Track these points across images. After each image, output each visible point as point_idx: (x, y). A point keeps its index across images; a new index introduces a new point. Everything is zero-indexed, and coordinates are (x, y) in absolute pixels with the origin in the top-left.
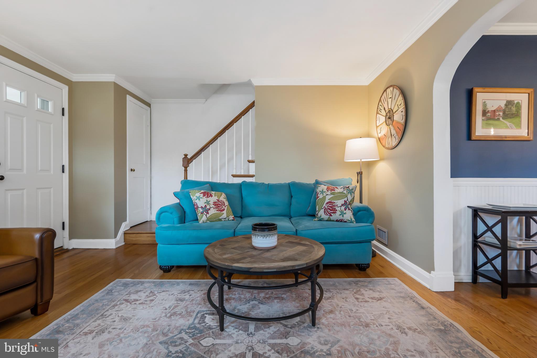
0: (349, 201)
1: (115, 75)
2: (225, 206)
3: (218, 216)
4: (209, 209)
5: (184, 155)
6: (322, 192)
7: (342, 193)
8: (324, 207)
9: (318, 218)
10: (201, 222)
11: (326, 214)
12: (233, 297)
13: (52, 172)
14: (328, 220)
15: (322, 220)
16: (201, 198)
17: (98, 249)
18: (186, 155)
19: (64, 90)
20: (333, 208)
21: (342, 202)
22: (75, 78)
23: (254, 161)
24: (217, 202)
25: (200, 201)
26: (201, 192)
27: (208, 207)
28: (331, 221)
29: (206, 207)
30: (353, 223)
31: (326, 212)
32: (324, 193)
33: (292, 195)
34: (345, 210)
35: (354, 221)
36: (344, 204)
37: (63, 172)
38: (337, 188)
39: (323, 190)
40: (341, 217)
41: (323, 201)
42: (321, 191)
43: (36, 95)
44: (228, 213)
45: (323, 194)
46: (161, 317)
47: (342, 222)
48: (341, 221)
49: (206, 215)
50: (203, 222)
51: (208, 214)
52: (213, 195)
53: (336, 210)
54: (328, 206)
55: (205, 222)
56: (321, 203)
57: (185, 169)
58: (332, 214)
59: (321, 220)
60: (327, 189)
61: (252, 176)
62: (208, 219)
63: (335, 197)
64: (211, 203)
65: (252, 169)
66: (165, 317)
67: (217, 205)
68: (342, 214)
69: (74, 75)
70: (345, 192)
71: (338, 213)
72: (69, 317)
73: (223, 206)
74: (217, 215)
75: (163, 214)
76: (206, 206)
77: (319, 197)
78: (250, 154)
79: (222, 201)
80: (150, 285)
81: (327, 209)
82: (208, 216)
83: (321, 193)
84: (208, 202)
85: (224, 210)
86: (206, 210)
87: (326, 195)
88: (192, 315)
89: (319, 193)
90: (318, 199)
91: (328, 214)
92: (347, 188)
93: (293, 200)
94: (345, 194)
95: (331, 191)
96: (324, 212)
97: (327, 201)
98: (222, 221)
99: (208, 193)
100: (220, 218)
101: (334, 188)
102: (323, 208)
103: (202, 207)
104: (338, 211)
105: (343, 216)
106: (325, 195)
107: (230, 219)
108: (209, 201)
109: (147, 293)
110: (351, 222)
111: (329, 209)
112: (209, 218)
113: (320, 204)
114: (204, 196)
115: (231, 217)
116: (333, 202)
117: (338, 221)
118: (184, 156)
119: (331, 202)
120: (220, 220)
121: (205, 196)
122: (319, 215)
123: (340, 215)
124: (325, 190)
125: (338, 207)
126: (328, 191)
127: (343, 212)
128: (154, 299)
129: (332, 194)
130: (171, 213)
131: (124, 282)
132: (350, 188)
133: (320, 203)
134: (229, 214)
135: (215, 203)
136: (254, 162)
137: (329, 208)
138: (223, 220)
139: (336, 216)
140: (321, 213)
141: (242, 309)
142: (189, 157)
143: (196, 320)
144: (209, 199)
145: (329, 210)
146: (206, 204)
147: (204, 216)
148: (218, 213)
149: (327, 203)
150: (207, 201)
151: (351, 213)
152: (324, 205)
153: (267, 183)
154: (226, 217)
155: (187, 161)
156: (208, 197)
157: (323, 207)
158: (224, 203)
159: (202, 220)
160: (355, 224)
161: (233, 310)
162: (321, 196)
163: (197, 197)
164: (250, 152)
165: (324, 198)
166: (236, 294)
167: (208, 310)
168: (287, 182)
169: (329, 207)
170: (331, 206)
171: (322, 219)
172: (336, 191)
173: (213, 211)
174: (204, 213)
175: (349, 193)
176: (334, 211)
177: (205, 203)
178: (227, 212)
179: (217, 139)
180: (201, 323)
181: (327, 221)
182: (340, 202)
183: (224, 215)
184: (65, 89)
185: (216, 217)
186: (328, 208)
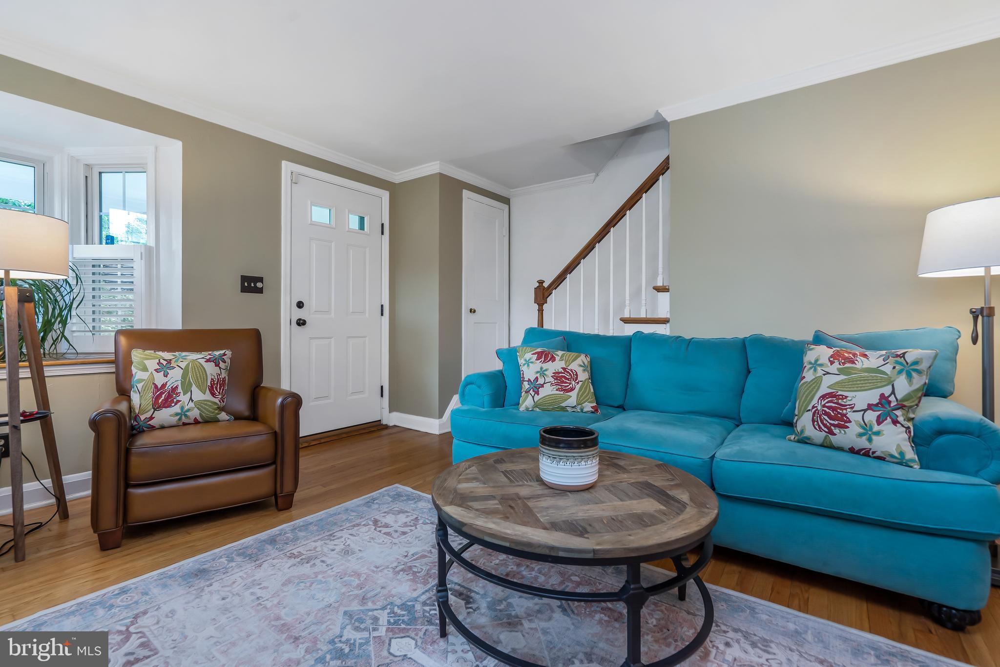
0: (899, 397)
1: (438, 162)
2: (578, 383)
3: (558, 401)
4: (542, 386)
5: (537, 282)
6: (815, 365)
7: (877, 370)
8: (813, 407)
9: (796, 435)
10: (522, 408)
11: (817, 427)
12: (524, 573)
13: (367, 315)
14: (825, 444)
15: (808, 442)
16: (532, 362)
17: (420, 431)
18: (541, 282)
19: (383, 198)
20: (839, 413)
21: (873, 396)
22: (398, 177)
23: (667, 287)
24: (562, 373)
25: (529, 369)
26: (534, 352)
27: (541, 381)
28: (832, 447)
29: (537, 381)
30: (911, 467)
31: (817, 421)
32: (819, 369)
33: (750, 367)
34: (879, 422)
35: (913, 460)
36: (876, 405)
37: (382, 314)
38: (865, 356)
39: (817, 360)
40: (863, 443)
41: (812, 390)
42: (813, 362)
43: (347, 210)
44: (581, 396)
45: (815, 370)
46: (387, 567)
47: (869, 456)
48: (867, 453)
49: (533, 397)
50: (527, 409)
51: (538, 394)
52: (557, 358)
53: (847, 418)
54: (824, 406)
55: (530, 409)
56: (807, 397)
57: (540, 307)
58: (836, 431)
59: (805, 441)
60: (832, 356)
61: (665, 321)
62: (536, 405)
63: (849, 381)
64: (550, 373)
65: (663, 306)
66: (392, 570)
67: (562, 379)
68: (867, 431)
69: (397, 174)
70: (888, 369)
71: (854, 429)
72: (301, 524)
73: (573, 382)
74: (556, 399)
75: (469, 386)
76: (537, 378)
77: (804, 377)
78: (660, 273)
79: (572, 372)
80: (426, 506)
81: (820, 413)
82: (537, 398)
83: (811, 368)
84: (542, 372)
85: (572, 389)
86: (536, 387)
87: (824, 375)
88: (429, 583)
89: (806, 366)
90: (802, 382)
91: (823, 428)
92: (897, 356)
93: (750, 380)
94: (887, 374)
95: (844, 364)
96: (813, 421)
97: (824, 390)
98: (568, 411)
99: (549, 353)
100: (563, 405)
101: (855, 355)
102: (809, 410)
103: (529, 380)
104: (853, 422)
105: (870, 440)
106: (820, 372)
107: (585, 410)
108: (546, 370)
109: (408, 520)
110: (902, 461)
111: (826, 414)
112: (539, 402)
113: (803, 396)
114: (538, 359)
115: (588, 407)
116: (842, 396)
117: (858, 452)
118: (538, 284)
119: (835, 396)
120: (564, 409)
121: (541, 360)
122: (799, 428)
123: (860, 435)
124: (824, 360)
125: (854, 411)
126: (832, 363)
127: (871, 428)
128: (410, 531)
129: (841, 372)
130: (479, 387)
131: (401, 490)
132: (910, 358)
133: (804, 393)
134: (582, 400)
135: (557, 376)
136: (669, 289)
137: (828, 410)
138: (569, 409)
139: (849, 436)
140: (805, 423)
141: (517, 605)
142: (546, 285)
143: (426, 595)
144: (545, 366)
145: (826, 417)
146: (538, 375)
147: (530, 397)
148: (557, 396)
149: (823, 397)
150: (541, 368)
151: (906, 436)
152: (815, 401)
153: (687, 336)
154: (575, 404)
155: (542, 294)
156: (544, 362)
157: (810, 407)
158: (577, 374)
159: (524, 405)
160: (916, 472)
161: (499, 600)
162: (809, 376)
163: (525, 360)
164: (660, 270)
165: (817, 381)
166: (536, 569)
167: (460, 582)
168: (741, 336)
169: (829, 408)
170: (834, 405)
171: (808, 438)
172: (859, 365)
173: (548, 391)
174: (531, 392)
175: (900, 372)
176: (843, 422)
177: (537, 372)
178: (580, 394)
179: (593, 248)
180: (428, 604)
181: (822, 446)
182: (862, 398)
183: (572, 399)
184: (385, 195)
185: (554, 402)
186: (825, 411)
